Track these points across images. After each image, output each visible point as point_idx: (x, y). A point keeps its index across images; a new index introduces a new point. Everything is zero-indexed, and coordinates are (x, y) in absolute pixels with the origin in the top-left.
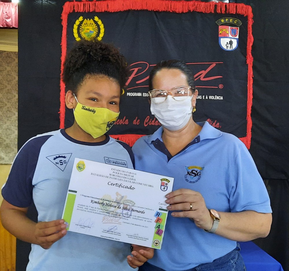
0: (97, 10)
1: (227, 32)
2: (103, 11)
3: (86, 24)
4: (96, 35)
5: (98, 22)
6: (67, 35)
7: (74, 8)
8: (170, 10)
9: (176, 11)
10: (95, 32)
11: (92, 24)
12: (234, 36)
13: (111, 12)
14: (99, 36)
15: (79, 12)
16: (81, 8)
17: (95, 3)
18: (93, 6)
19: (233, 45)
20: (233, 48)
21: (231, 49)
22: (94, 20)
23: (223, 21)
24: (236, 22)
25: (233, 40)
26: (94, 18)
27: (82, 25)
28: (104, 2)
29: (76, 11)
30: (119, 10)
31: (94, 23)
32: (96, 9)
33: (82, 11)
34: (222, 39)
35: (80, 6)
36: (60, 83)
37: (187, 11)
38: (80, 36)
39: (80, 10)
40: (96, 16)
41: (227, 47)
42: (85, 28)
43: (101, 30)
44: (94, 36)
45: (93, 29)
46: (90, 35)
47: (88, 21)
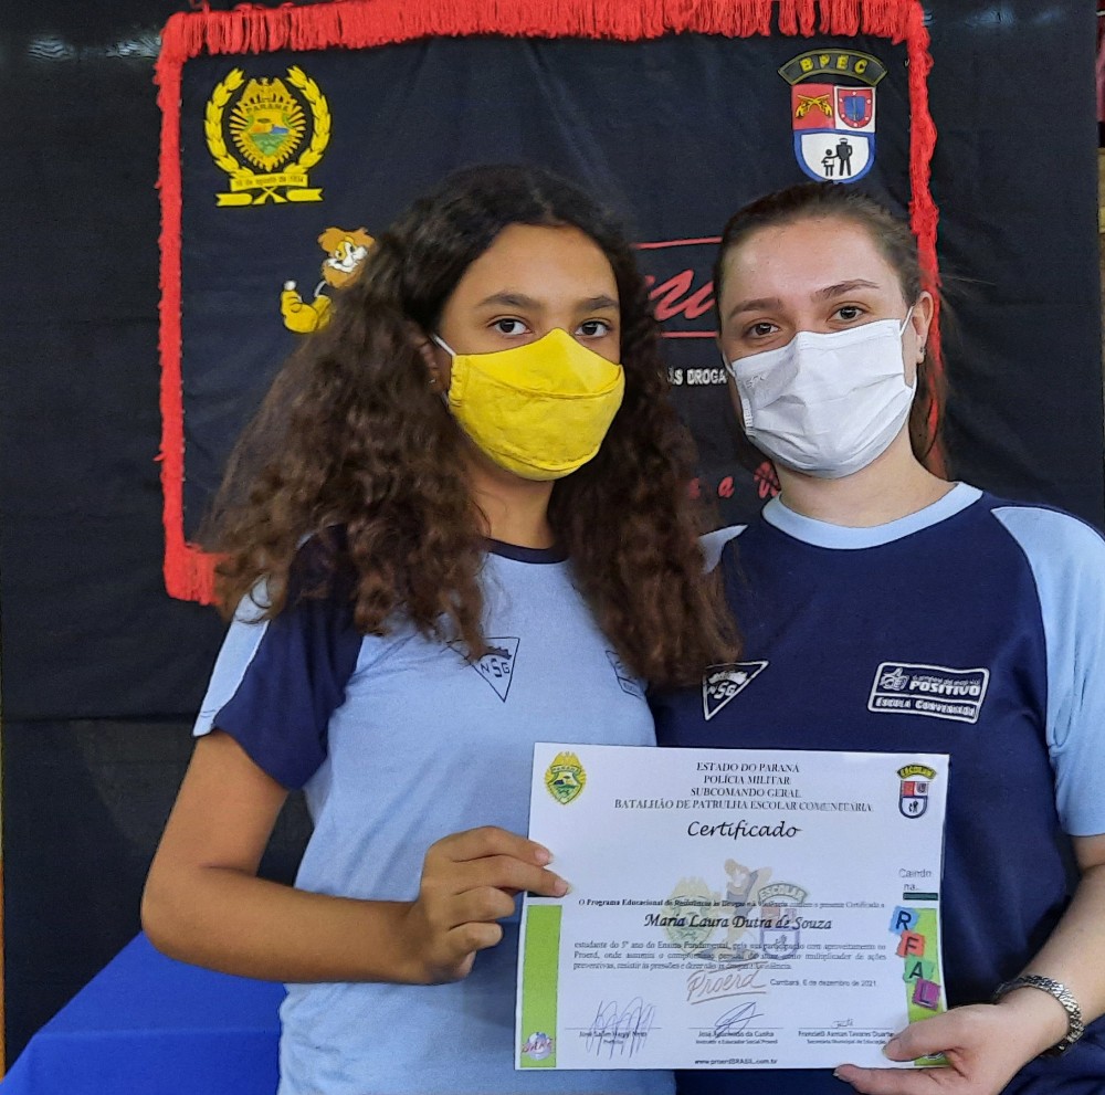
0: (298, 42)
1: (828, 108)
2: (322, 43)
3: (256, 100)
4: (298, 141)
5: (305, 89)
6: (180, 145)
7: (204, 35)
8: (591, 32)
9: (614, 32)
10: (293, 132)
11: (281, 100)
12: (856, 125)
13: (356, 50)
14: (309, 145)
15: (224, 52)
16: (234, 38)
17: (289, 16)
18: (281, 26)
19: (851, 158)
20: (853, 174)
21: (845, 176)
22: (289, 83)
23: (807, 64)
24: (861, 67)
25: (851, 141)
26: (289, 75)
27: (239, 104)
28: (324, 8)
29: (213, 50)
30: (386, 37)
31: (287, 96)
32: (293, 38)
33: (235, 48)
34: (804, 137)
35: (230, 31)
36: (158, 341)
37: (660, 31)
38: (233, 149)
39: (227, 42)
40: (295, 68)
41: (830, 168)
42: (252, 116)
43: (316, 121)
44: (291, 148)
45: (287, 119)
46: (273, 143)
47: (266, 87)
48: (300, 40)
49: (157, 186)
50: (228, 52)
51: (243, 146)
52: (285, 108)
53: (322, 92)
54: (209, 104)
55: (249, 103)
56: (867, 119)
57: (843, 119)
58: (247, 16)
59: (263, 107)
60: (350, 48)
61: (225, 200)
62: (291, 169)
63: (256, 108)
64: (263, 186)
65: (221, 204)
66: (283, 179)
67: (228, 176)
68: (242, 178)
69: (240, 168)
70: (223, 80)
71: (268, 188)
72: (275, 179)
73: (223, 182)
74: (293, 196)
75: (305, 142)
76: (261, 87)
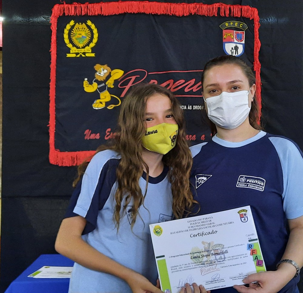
1: (232, 36)
2: (96, 14)
3: (78, 29)
4: (89, 40)
5: (91, 26)
6: (57, 40)
7: (64, 11)
8: (170, 14)
9: (175, 14)
10: (88, 38)
11: (85, 29)
12: (239, 41)
14: (92, 41)
16: (72, 11)
17: (88, 6)
18: (85, 9)
19: (238, 50)
20: (239, 54)
21: (237, 55)
22: (87, 24)
23: (227, 24)
24: (241, 26)
25: (238, 45)
26: (87, 22)
27: (73, 29)
28: (97, 4)
30: (114, 13)
31: (86, 28)
32: (88, 12)
33: (73, 14)
34: (226, 44)
35: (71, 9)
36: (49, 93)
37: (188, 14)
38: (71, 41)
39: (70, 13)
40: (89, 20)
41: (232, 53)
42: (77, 33)
43: (94, 35)
44: (87, 42)
45: (86, 34)
46: (82, 40)
47: (80, 25)
48: (90, 13)
49: (50, 51)
50: (70, 15)
51: (74, 41)
52: (86, 31)
53: (96, 27)
54: (65, 29)
55: (76, 29)
56: (243, 40)
57: (236, 40)
58: (76, 6)
59: (80, 30)
60: (104, 15)
61: (69, 55)
62: (87, 48)
63: (78, 31)
64: (79, 52)
65: (67, 56)
66: (85, 50)
67: (69, 49)
68: (73, 50)
69: (73, 47)
70: (69, 23)
71: (81, 52)
72: (82, 50)
73: (68, 51)
74: (87, 55)
75: (91, 41)
76: (79, 25)
